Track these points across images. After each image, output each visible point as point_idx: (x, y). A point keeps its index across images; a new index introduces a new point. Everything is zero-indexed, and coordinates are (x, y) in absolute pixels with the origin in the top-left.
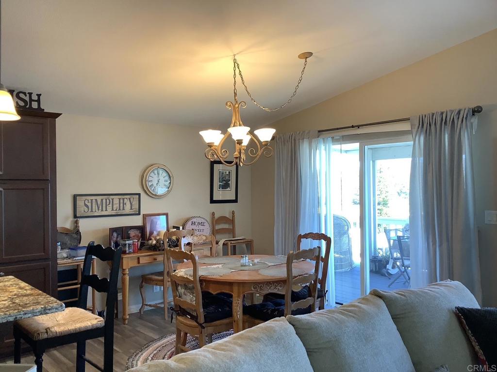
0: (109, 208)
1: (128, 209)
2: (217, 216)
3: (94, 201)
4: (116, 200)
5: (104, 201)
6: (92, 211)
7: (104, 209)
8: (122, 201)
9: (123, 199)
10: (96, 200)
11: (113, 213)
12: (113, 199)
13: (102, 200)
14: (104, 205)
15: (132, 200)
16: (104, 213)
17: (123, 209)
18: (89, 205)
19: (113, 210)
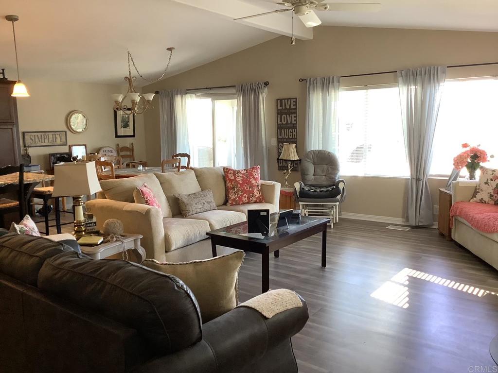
0: (46, 141)
1: (58, 142)
2: (120, 146)
3: (36, 136)
4: (51, 135)
5: (43, 136)
6: (35, 143)
7: (43, 142)
8: (54, 136)
9: (55, 135)
10: (38, 136)
11: (49, 144)
12: (48, 135)
13: (41, 136)
14: (43, 139)
15: (61, 135)
16: (43, 144)
17: (56, 141)
18: (33, 138)
19: (49, 142)
